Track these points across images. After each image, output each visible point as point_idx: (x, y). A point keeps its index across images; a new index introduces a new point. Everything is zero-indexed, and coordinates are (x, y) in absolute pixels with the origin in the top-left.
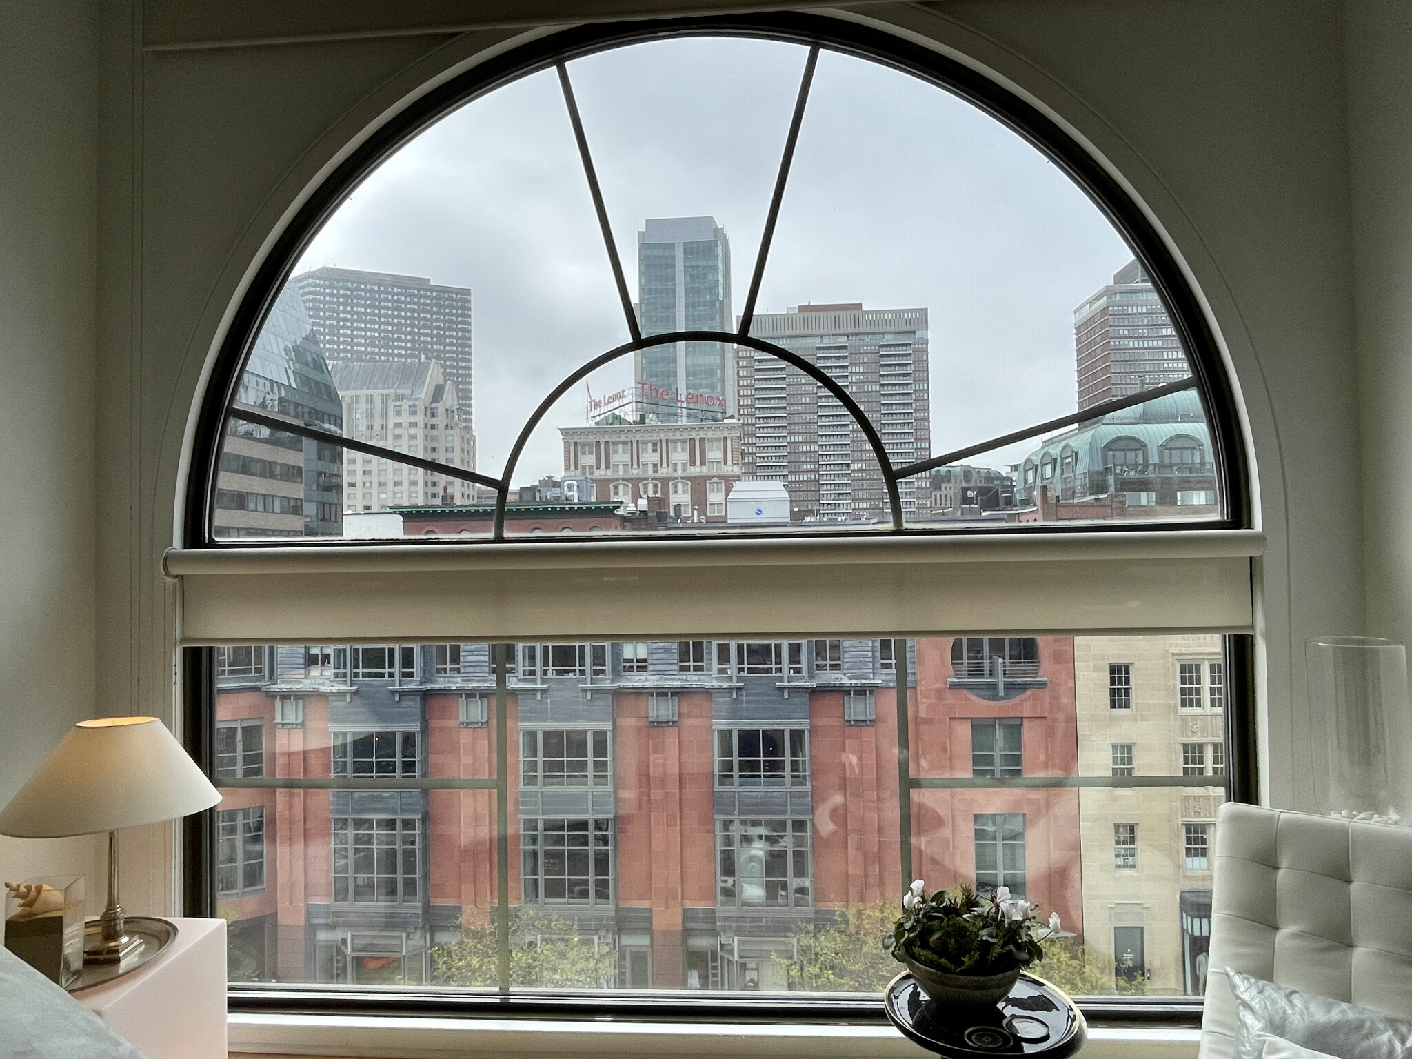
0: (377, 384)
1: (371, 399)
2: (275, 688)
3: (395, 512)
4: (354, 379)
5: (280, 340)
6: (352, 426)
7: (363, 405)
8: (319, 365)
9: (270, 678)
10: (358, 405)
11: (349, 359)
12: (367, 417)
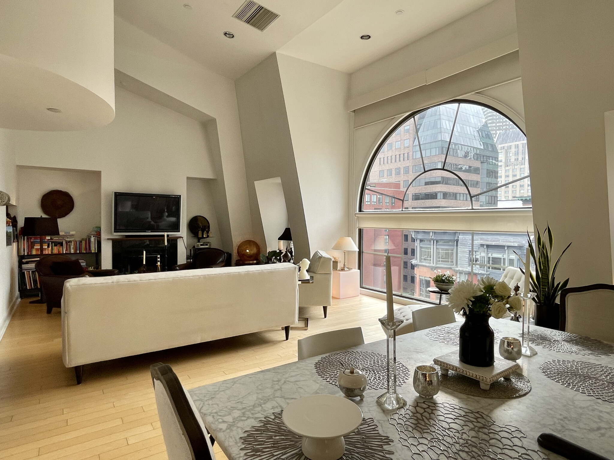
0: (520, 139)
1: (517, 146)
2: (457, 269)
3: (519, 200)
4: (509, 138)
5: (471, 128)
6: (508, 160)
7: (513, 150)
8: (488, 136)
9: (456, 265)
10: (510, 150)
11: (508, 129)
12: (515, 155)
